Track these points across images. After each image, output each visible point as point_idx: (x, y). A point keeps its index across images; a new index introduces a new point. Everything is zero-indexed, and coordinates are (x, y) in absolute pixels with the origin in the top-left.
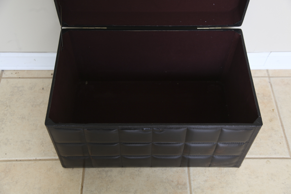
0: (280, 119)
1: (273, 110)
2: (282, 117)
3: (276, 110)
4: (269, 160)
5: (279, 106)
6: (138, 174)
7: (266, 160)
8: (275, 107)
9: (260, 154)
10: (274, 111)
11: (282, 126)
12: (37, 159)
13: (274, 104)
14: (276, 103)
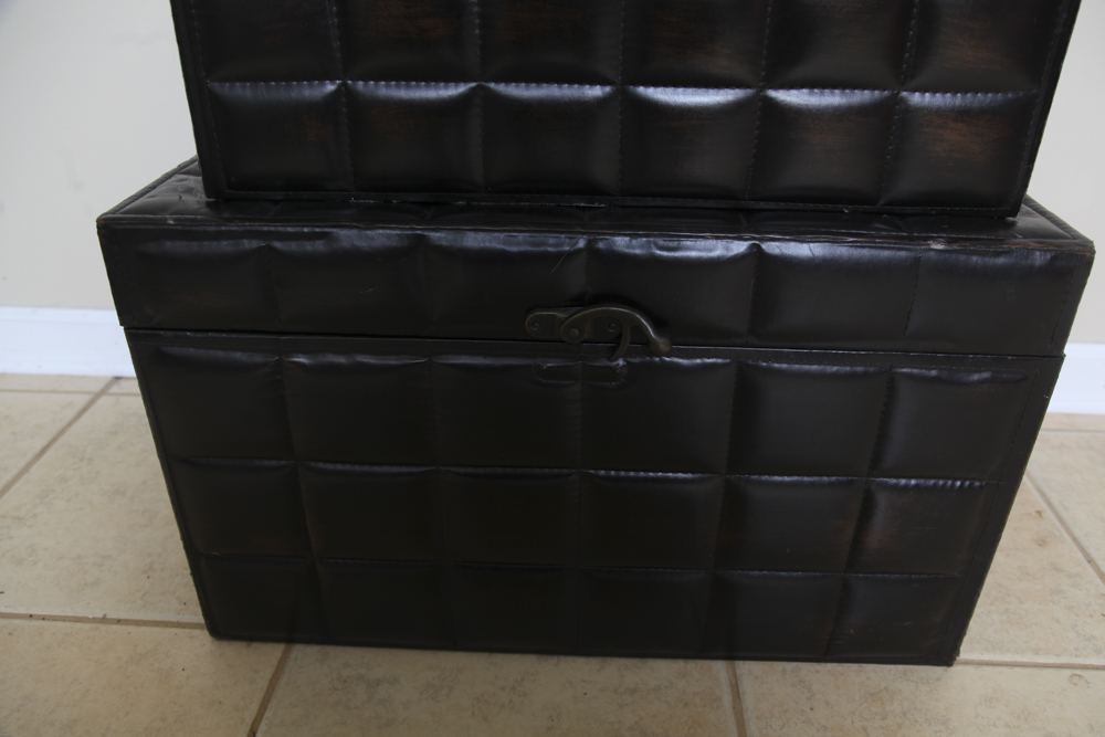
0: (1075, 539)
1: (1039, 513)
2: (1078, 533)
3: (1048, 513)
4: (1078, 672)
5: (1055, 501)
6: (511, 701)
7: (1068, 672)
8: (1043, 506)
9: (1037, 652)
10: (1043, 515)
11: (1090, 561)
12: (109, 616)
13: (1036, 496)
14: (1042, 494)
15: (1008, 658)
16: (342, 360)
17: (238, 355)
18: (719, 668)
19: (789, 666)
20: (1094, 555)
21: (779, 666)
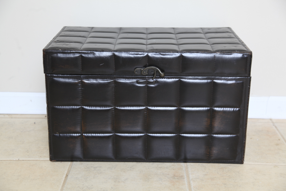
3: (282, 140)
7: (274, 166)
9: (267, 163)
14: (282, 136)
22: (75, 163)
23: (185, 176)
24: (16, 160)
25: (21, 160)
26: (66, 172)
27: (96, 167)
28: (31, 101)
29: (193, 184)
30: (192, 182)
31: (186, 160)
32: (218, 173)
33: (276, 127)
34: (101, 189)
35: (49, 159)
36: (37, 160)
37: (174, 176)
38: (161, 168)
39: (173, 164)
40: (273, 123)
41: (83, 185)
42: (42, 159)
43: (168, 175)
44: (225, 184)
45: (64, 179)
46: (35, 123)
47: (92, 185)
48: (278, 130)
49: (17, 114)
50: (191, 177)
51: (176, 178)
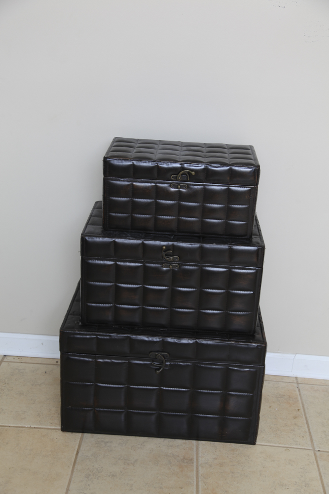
0: (306, 418)
1: (299, 409)
2: (308, 416)
3: (302, 410)
4: (288, 449)
5: (305, 407)
7: (285, 448)
8: (302, 408)
9: (280, 444)
12: (32, 426)
13: (301, 405)
14: (303, 404)
15: (271, 444)
16: (109, 361)
17: (86, 359)
18: (194, 442)
19: (212, 442)
20: (309, 421)
21: (209, 442)
22: (86, 435)
23: (195, 460)
24: (28, 427)
25: (33, 428)
26: (77, 447)
27: (107, 442)
28: (42, 344)
29: (201, 471)
30: (200, 468)
31: (198, 438)
32: (228, 456)
33: (299, 390)
34: (110, 473)
35: (59, 427)
36: (48, 429)
37: (184, 458)
38: (172, 446)
39: (184, 441)
40: (298, 383)
41: (93, 466)
42: (53, 427)
43: (178, 456)
44: (233, 472)
45: (74, 457)
46: (46, 372)
47: (102, 467)
48: (300, 395)
49: (28, 357)
50: (201, 460)
51: (185, 461)
